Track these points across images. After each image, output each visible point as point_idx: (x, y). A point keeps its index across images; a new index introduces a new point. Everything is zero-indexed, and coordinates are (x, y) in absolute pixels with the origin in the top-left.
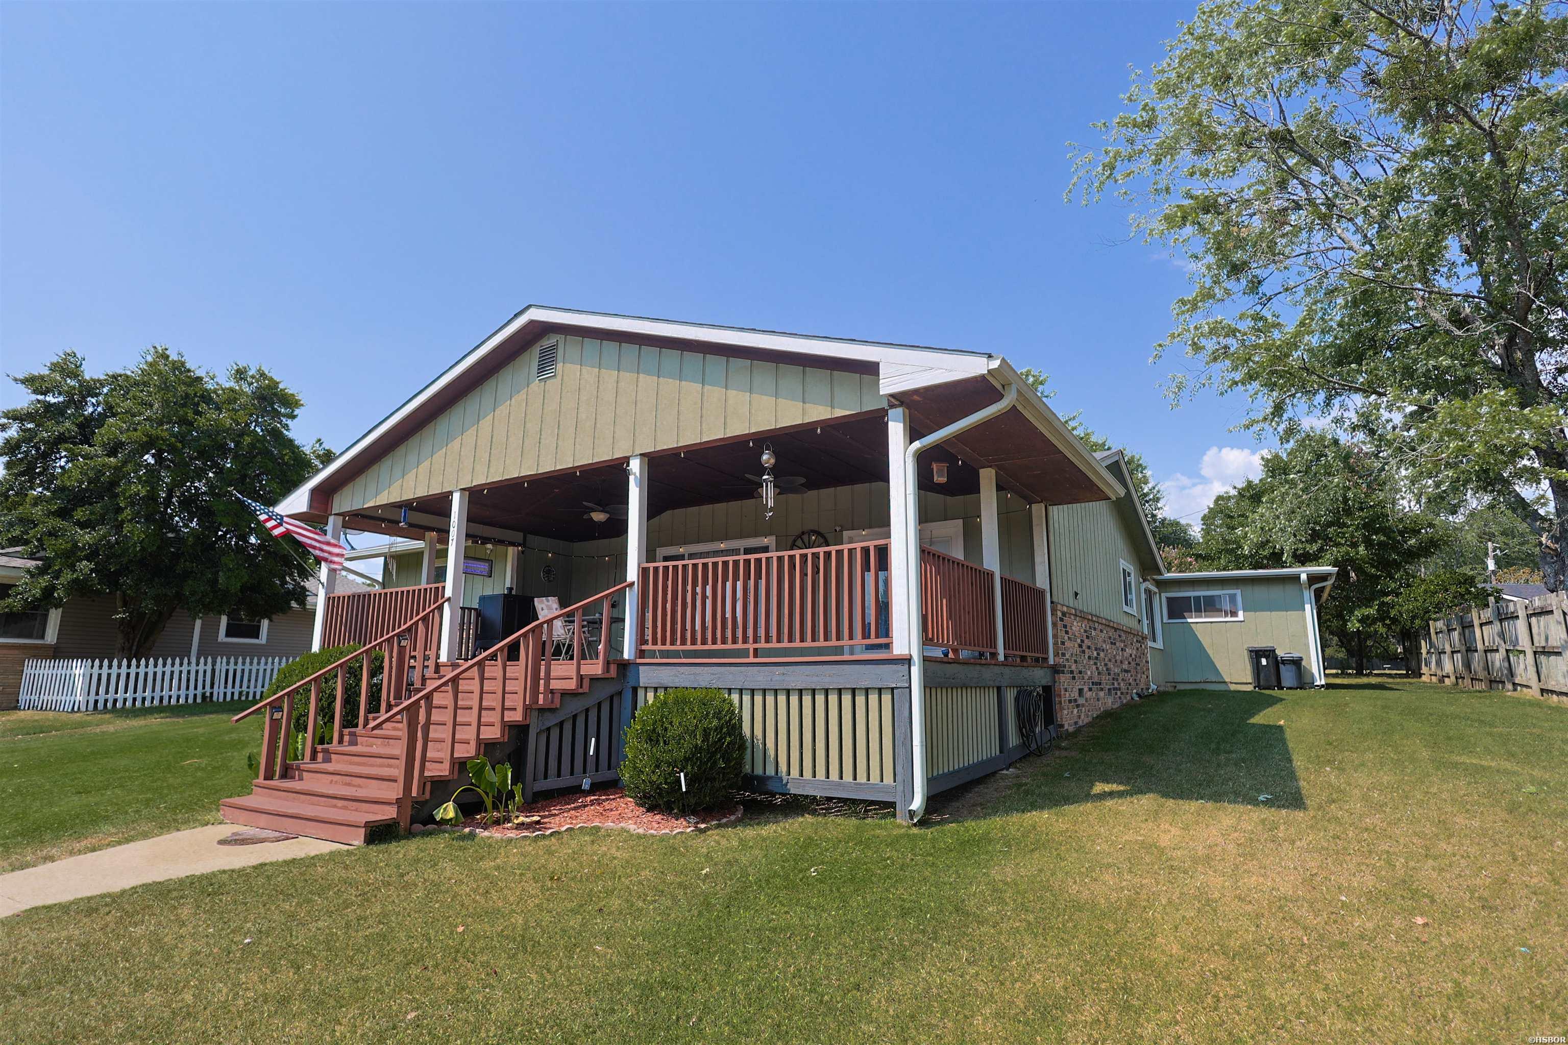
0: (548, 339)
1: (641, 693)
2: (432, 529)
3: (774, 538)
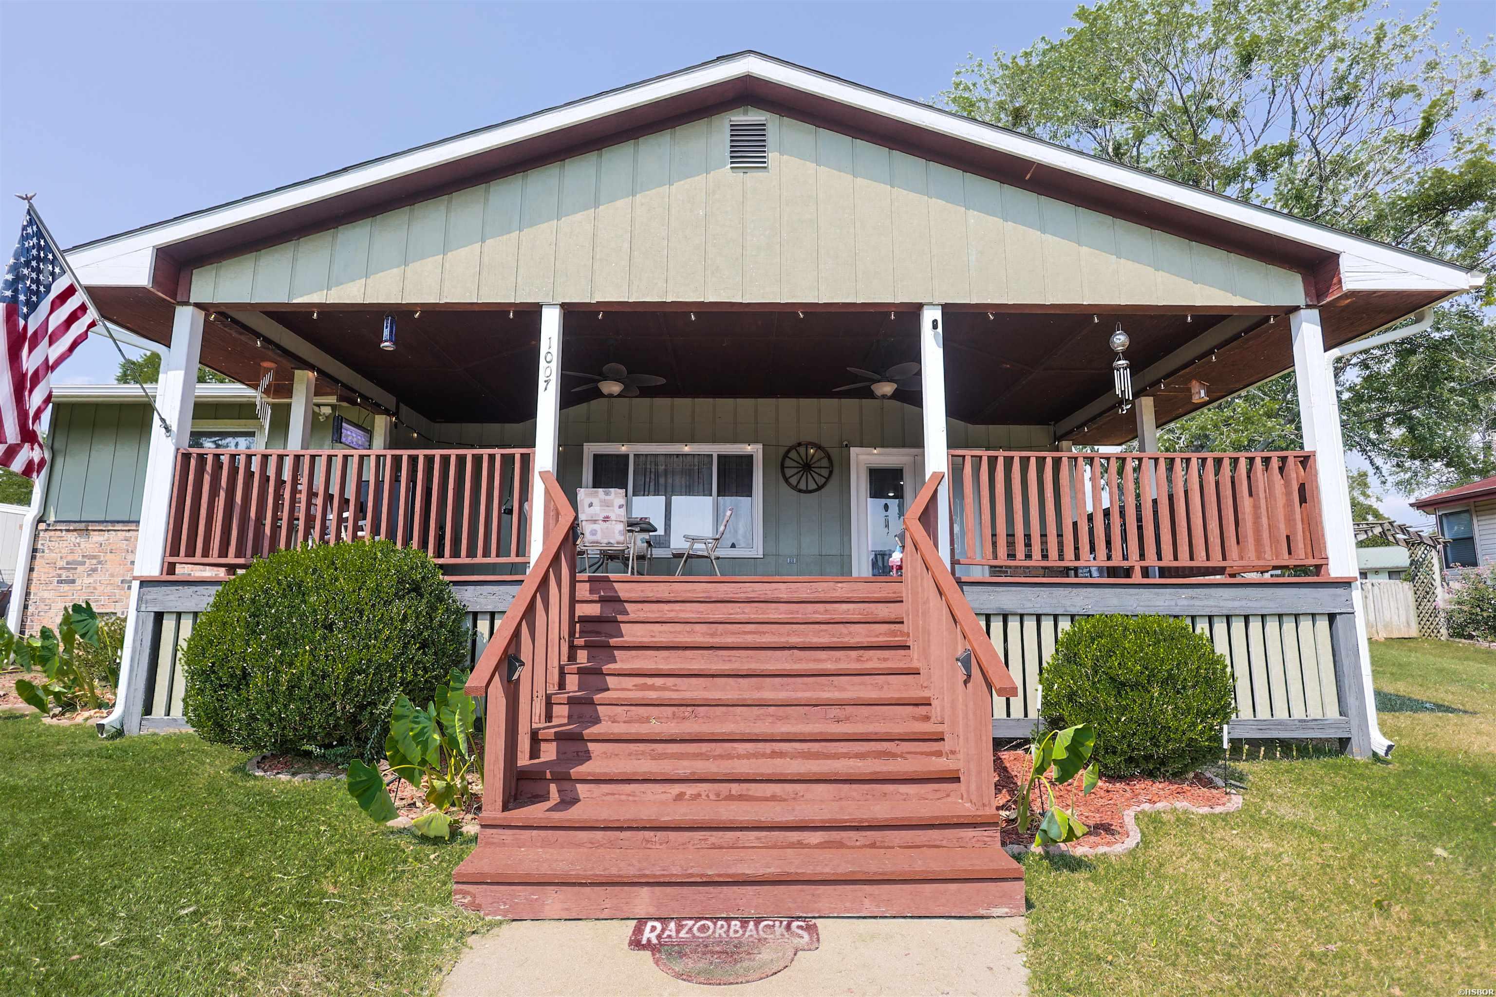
0: (746, 113)
2: (311, 367)
3: (760, 447)
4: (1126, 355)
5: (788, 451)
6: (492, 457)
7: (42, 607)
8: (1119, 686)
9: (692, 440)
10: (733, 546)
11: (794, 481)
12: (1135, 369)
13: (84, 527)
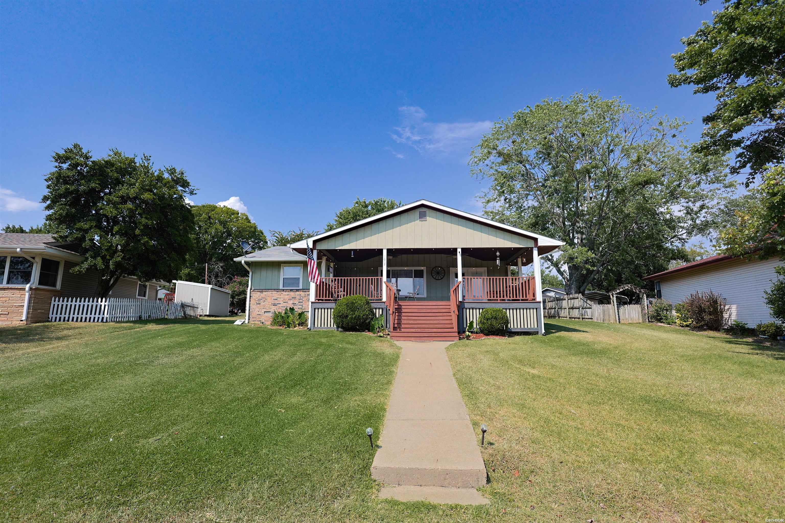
0: (422, 210)
1: (464, 310)
3: (425, 268)
4: (499, 256)
5: (433, 269)
6: (375, 279)
7: (253, 310)
8: (488, 320)
9: (407, 266)
10: (418, 294)
11: (434, 277)
12: (500, 260)
13: (261, 291)
